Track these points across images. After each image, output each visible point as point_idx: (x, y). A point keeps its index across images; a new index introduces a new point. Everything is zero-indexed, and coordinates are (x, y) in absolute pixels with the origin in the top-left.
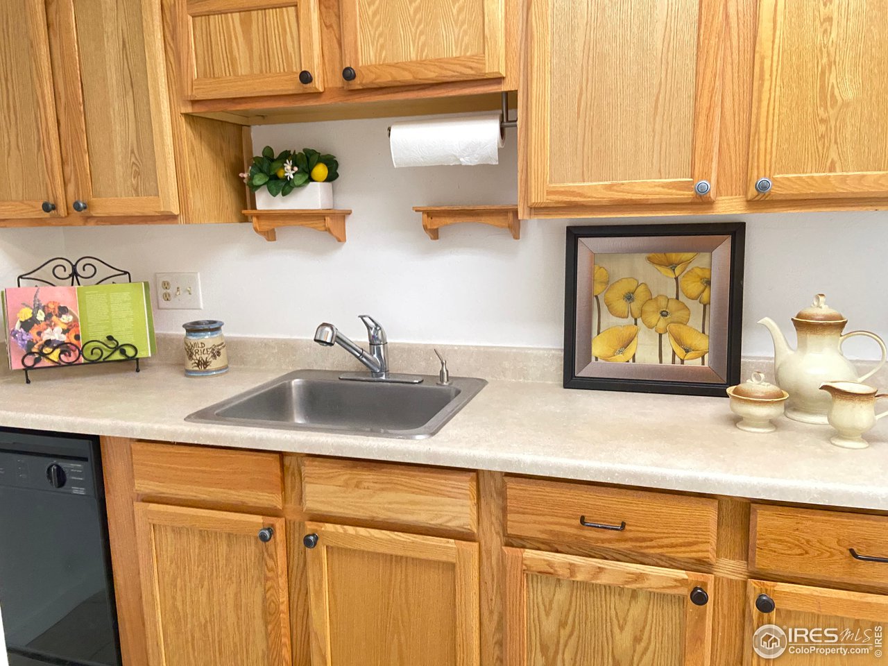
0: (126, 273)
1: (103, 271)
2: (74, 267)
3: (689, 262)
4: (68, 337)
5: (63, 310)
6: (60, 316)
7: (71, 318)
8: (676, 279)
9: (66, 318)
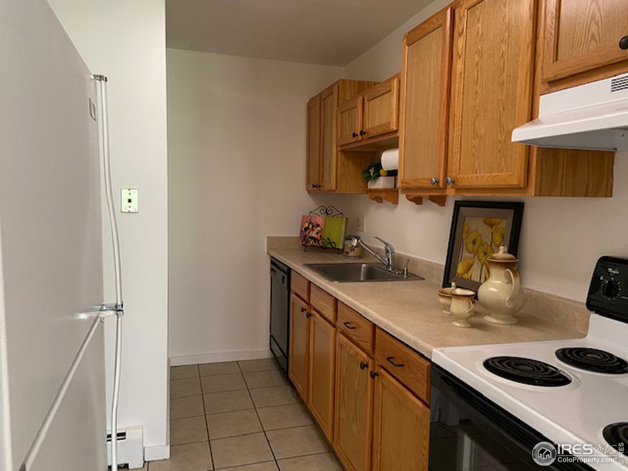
0: (342, 213)
1: (335, 212)
2: (326, 210)
3: (498, 224)
4: (318, 236)
5: (318, 226)
6: (316, 227)
7: (320, 229)
8: (492, 233)
9: (319, 229)
